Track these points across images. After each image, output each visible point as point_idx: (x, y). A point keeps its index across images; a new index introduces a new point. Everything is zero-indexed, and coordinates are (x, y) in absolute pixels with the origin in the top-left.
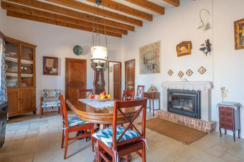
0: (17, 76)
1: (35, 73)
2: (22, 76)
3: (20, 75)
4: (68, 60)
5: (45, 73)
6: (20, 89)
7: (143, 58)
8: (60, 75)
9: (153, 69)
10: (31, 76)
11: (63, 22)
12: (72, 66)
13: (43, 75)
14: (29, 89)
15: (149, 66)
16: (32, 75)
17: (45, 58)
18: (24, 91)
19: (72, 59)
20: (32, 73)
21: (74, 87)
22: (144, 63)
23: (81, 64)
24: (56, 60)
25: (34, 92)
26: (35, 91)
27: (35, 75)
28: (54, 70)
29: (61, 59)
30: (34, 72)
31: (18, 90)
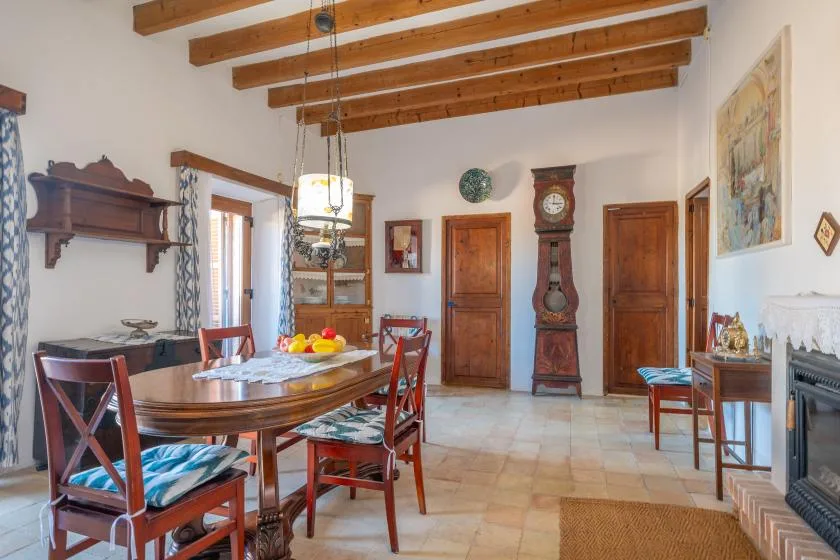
0: (325, 279)
1: (370, 269)
2: (337, 279)
3: (332, 277)
4: (449, 223)
5: (389, 270)
6: (332, 311)
7: (728, 162)
8: (429, 272)
9: (761, 219)
10: (359, 276)
11: (437, 107)
12: (462, 241)
13: (386, 272)
14: (354, 311)
15: (747, 202)
16: (363, 274)
17: (390, 226)
18: (340, 316)
19: (462, 218)
20: (362, 270)
21: (469, 310)
22: (734, 194)
23: (493, 232)
24: (416, 228)
25: (367, 321)
26: (370, 317)
27: (370, 275)
28: (413, 257)
29: (429, 221)
30: (367, 266)
31: (327, 311)
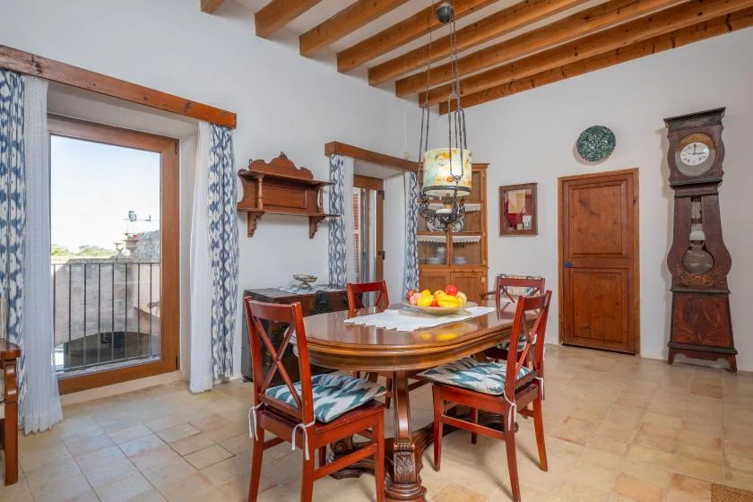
0: (445, 242)
1: (486, 232)
2: (455, 241)
3: (451, 240)
4: (566, 184)
5: (503, 232)
6: (451, 270)
8: (543, 233)
10: (476, 238)
11: (552, 70)
12: (581, 202)
13: (501, 235)
14: (471, 270)
16: (479, 237)
17: (504, 191)
18: (458, 275)
19: (581, 178)
20: (478, 232)
21: (588, 270)
23: (617, 190)
24: (531, 191)
25: (483, 279)
26: (486, 276)
27: (485, 237)
28: (527, 219)
30: (483, 230)
31: (447, 270)
